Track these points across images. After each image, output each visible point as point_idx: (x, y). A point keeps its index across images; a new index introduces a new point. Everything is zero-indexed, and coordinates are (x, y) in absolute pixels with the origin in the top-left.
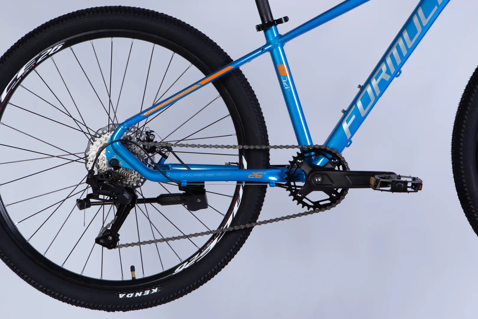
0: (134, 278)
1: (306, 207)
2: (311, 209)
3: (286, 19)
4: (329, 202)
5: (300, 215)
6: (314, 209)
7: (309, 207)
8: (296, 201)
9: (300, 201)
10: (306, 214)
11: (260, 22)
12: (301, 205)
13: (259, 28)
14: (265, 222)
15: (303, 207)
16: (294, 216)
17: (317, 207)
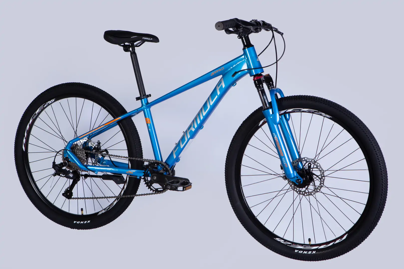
0: (82, 214)
1: (152, 191)
2: (154, 192)
3: (150, 95)
4: (162, 189)
5: (150, 194)
6: (156, 192)
7: (153, 191)
8: (148, 187)
9: (149, 188)
10: (152, 194)
11: (139, 96)
12: (150, 189)
13: (138, 99)
14: (140, 195)
15: (151, 190)
16: (147, 194)
17: (157, 191)
